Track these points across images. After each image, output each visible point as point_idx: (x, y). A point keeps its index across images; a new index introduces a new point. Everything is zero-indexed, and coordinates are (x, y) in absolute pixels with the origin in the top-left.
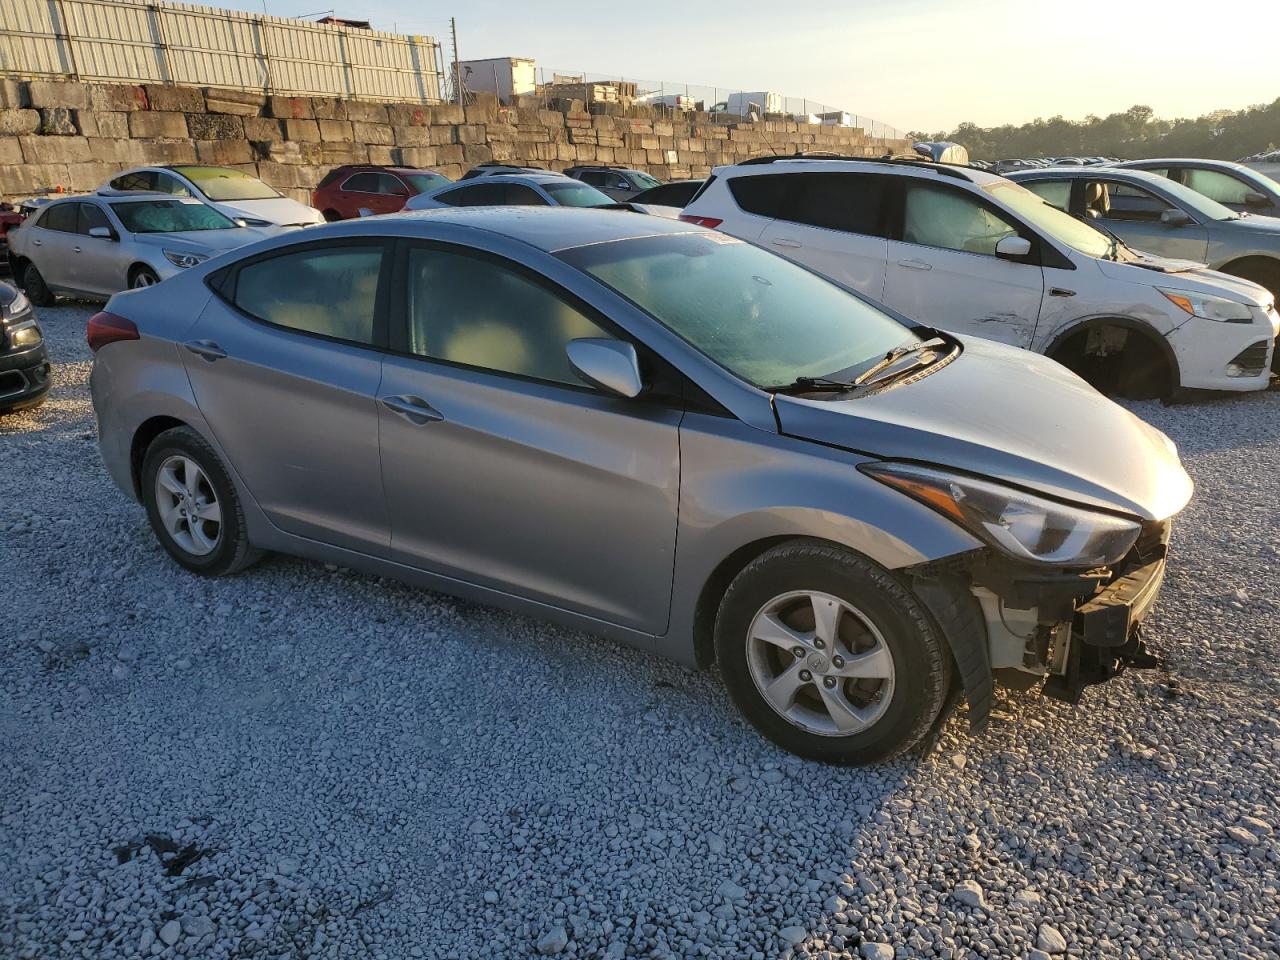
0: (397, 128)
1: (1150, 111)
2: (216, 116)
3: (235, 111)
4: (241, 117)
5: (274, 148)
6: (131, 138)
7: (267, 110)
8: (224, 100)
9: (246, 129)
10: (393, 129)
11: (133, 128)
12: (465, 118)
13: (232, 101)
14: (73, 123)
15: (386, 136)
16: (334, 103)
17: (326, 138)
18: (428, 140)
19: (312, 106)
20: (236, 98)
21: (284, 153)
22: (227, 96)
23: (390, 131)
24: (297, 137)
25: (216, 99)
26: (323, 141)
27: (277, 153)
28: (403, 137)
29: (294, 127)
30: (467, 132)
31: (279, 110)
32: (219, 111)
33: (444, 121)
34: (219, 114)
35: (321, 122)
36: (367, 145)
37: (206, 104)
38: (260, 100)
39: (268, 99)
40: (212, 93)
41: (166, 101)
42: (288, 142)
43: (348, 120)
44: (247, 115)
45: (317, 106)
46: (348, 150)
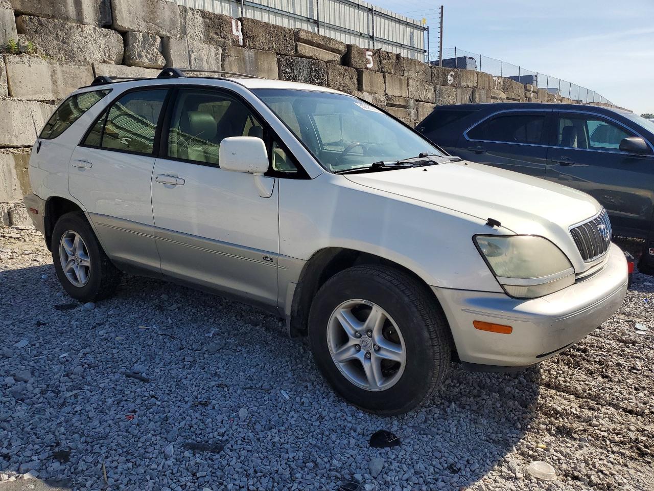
0: (438, 86)
2: (305, 60)
3: (321, 57)
4: (326, 63)
7: (346, 60)
8: (312, 44)
9: (329, 77)
10: (435, 88)
11: (226, 63)
12: (477, 83)
13: (318, 46)
14: (162, 53)
15: (431, 95)
17: (390, 92)
18: (455, 100)
19: (380, 61)
20: (322, 42)
22: (315, 40)
23: (433, 90)
24: (369, 89)
25: (305, 42)
26: (387, 94)
28: (440, 96)
29: (367, 78)
30: (480, 95)
31: (355, 60)
32: (307, 55)
35: (386, 75)
36: (417, 101)
37: (296, 46)
38: (342, 48)
39: (349, 47)
40: (303, 35)
41: (261, 38)
42: (364, 94)
43: (404, 76)
44: (330, 61)
45: (384, 59)
46: (404, 104)
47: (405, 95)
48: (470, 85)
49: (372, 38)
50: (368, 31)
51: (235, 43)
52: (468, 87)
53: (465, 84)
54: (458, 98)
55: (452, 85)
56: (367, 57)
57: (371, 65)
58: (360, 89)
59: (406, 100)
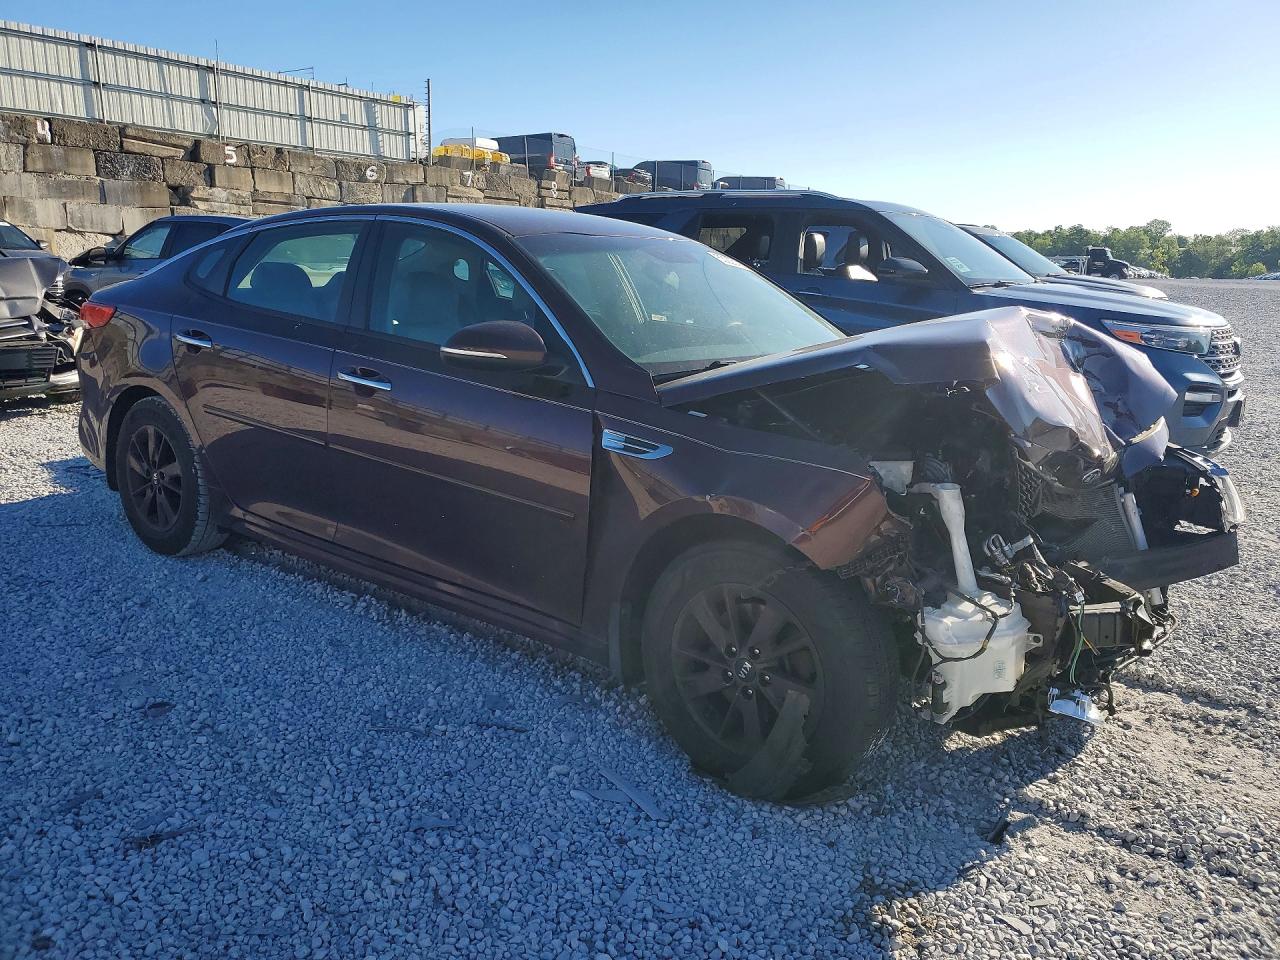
0: (344, 183)
1: (1168, 225)
2: (131, 156)
3: (155, 153)
4: (162, 159)
5: (194, 194)
6: (25, 171)
7: (193, 154)
8: (144, 140)
9: (166, 172)
10: (340, 185)
11: (29, 160)
12: (425, 178)
13: (154, 142)
15: (333, 192)
16: (274, 152)
17: (261, 188)
18: (381, 199)
19: (249, 155)
20: (159, 138)
21: (207, 200)
22: (148, 136)
23: (337, 186)
24: (225, 184)
25: (135, 138)
26: (256, 190)
27: (199, 199)
28: (351, 192)
29: (224, 173)
30: (425, 193)
31: (206, 154)
32: (137, 151)
34: (135, 153)
35: (256, 170)
36: (308, 198)
37: (122, 142)
38: (188, 144)
39: (196, 142)
40: (130, 132)
41: (74, 136)
42: (214, 189)
43: (289, 171)
44: (169, 157)
45: (254, 154)
46: (285, 201)
47: (288, 190)
48: (412, 181)
49: (309, 119)
51: (42, 141)
52: (408, 184)
53: (401, 180)
54: (386, 196)
55: (376, 182)
56: (227, 152)
57: (233, 161)
58: (212, 185)
59: (289, 197)
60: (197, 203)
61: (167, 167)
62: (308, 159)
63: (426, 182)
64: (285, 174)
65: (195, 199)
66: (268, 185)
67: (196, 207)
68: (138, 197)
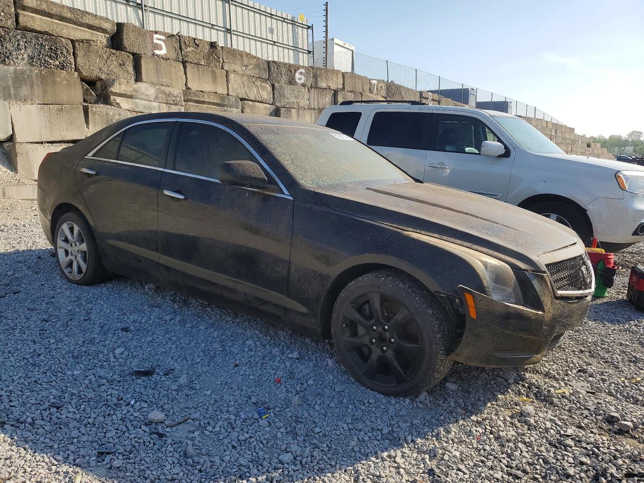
0: (277, 85)
2: (29, 34)
3: (65, 33)
4: (73, 42)
5: (115, 89)
7: (116, 40)
8: (50, 16)
9: (79, 59)
10: (273, 86)
12: (343, 84)
13: (62, 19)
15: (266, 94)
16: (207, 47)
17: (194, 86)
18: (307, 103)
19: (180, 48)
20: (69, 15)
21: (131, 97)
23: (269, 88)
24: (153, 79)
25: (36, 12)
26: (189, 89)
27: (121, 95)
28: (283, 96)
29: (152, 65)
31: (129, 40)
32: (38, 29)
33: (323, 85)
34: (36, 31)
35: (188, 65)
36: (242, 99)
37: (17, 16)
38: (108, 26)
39: (120, 26)
40: (29, 3)
42: (140, 84)
43: (222, 68)
44: (82, 41)
45: (186, 46)
46: (219, 102)
47: (222, 90)
48: (333, 87)
49: (229, 31)
50: (225, 22)
52: (330, 89)
54: (312, 100)
55: (303, 85)
56: (155, 41)
57: (163, 52)
58: (138, 79)
59: (222, 97)
60: (119, 100)
61: (80, 53)
62: (241, 56)
63: (344, 88)
64: (219, 71)
65: (116, 94)
66: (201, 83)
67: (118, 105)
68: (38, 90)
